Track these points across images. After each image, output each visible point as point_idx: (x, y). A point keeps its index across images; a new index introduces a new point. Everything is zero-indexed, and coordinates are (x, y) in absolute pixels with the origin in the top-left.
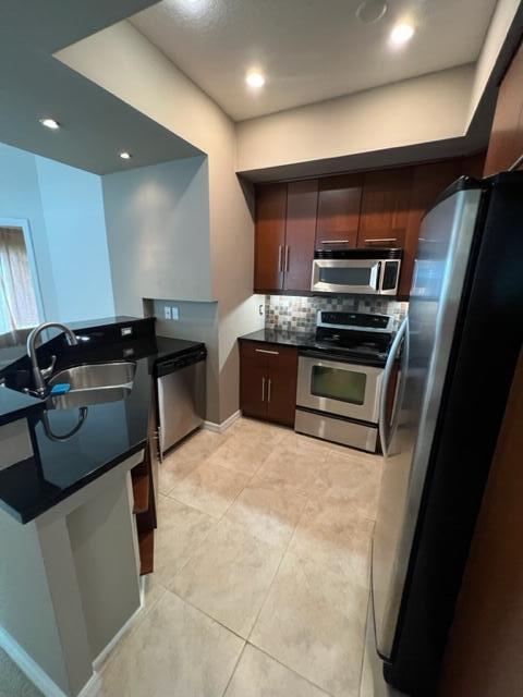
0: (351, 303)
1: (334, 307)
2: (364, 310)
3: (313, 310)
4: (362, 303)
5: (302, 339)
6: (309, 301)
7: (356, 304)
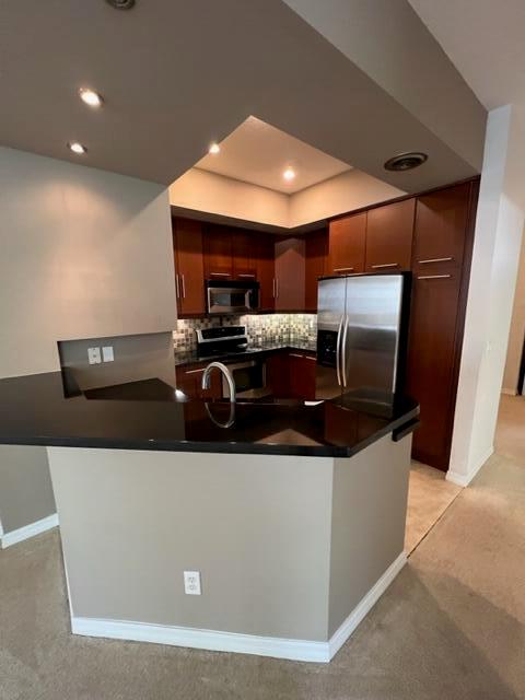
0: (217, 320)
1: (206, 325)
2: (227, 324)
3: (191, 330)
4: (224, 319)
5: (184, 358)
6: (186, 322)
7: (221, 320)
